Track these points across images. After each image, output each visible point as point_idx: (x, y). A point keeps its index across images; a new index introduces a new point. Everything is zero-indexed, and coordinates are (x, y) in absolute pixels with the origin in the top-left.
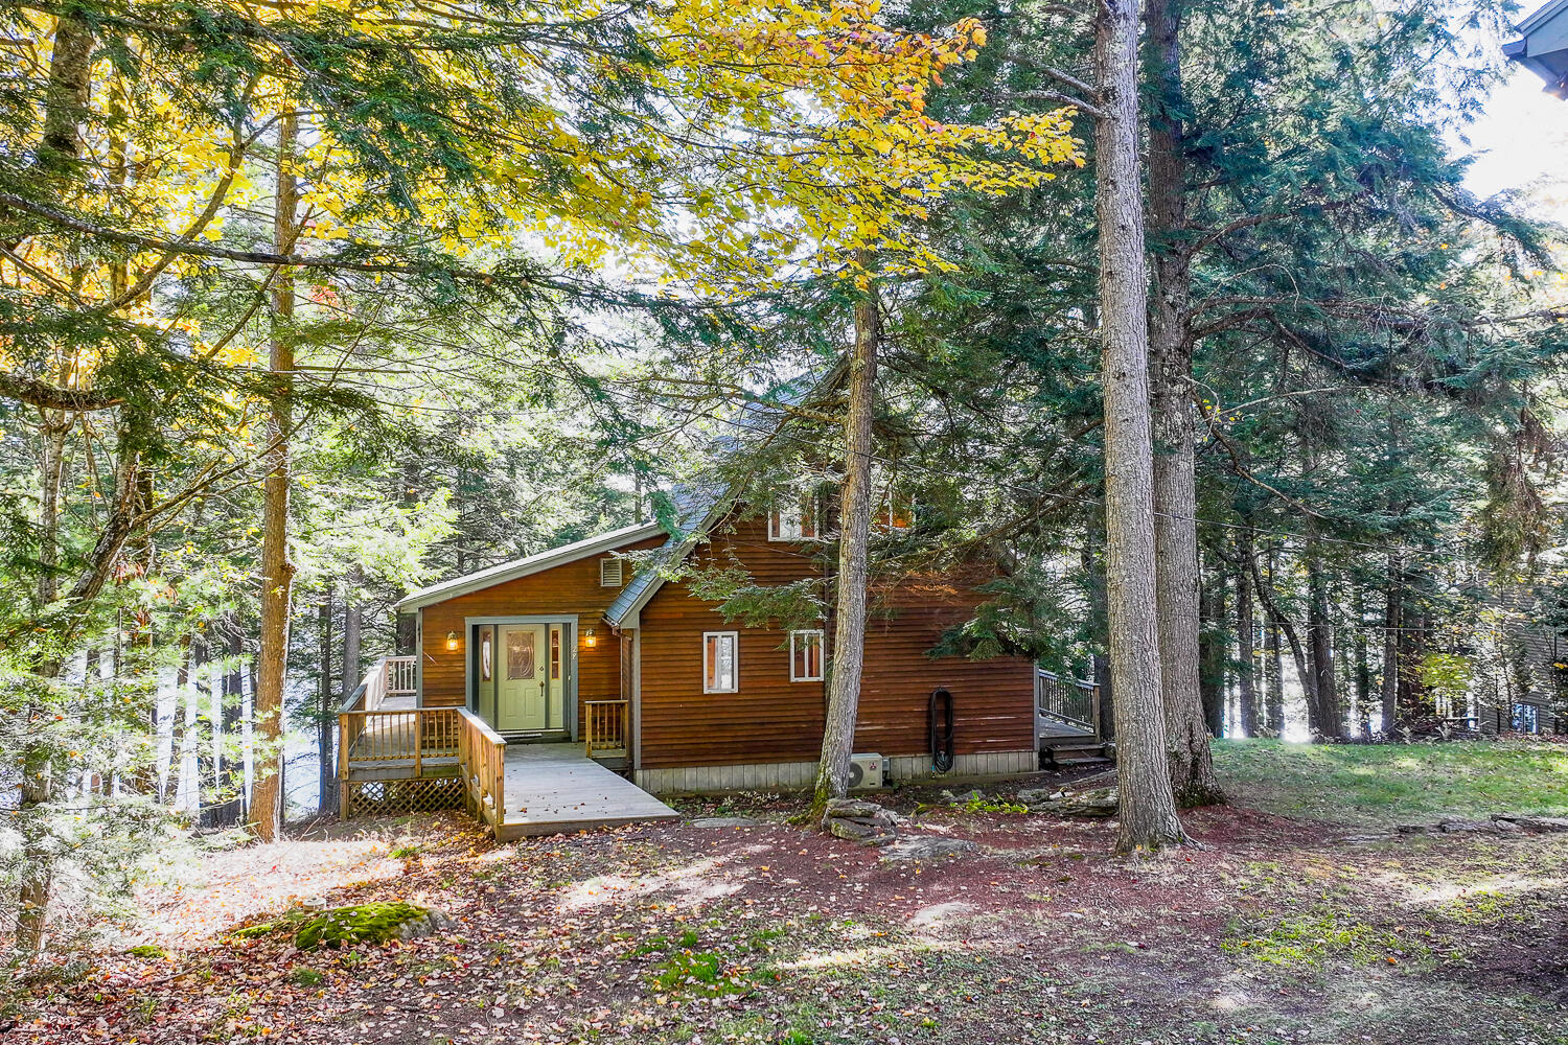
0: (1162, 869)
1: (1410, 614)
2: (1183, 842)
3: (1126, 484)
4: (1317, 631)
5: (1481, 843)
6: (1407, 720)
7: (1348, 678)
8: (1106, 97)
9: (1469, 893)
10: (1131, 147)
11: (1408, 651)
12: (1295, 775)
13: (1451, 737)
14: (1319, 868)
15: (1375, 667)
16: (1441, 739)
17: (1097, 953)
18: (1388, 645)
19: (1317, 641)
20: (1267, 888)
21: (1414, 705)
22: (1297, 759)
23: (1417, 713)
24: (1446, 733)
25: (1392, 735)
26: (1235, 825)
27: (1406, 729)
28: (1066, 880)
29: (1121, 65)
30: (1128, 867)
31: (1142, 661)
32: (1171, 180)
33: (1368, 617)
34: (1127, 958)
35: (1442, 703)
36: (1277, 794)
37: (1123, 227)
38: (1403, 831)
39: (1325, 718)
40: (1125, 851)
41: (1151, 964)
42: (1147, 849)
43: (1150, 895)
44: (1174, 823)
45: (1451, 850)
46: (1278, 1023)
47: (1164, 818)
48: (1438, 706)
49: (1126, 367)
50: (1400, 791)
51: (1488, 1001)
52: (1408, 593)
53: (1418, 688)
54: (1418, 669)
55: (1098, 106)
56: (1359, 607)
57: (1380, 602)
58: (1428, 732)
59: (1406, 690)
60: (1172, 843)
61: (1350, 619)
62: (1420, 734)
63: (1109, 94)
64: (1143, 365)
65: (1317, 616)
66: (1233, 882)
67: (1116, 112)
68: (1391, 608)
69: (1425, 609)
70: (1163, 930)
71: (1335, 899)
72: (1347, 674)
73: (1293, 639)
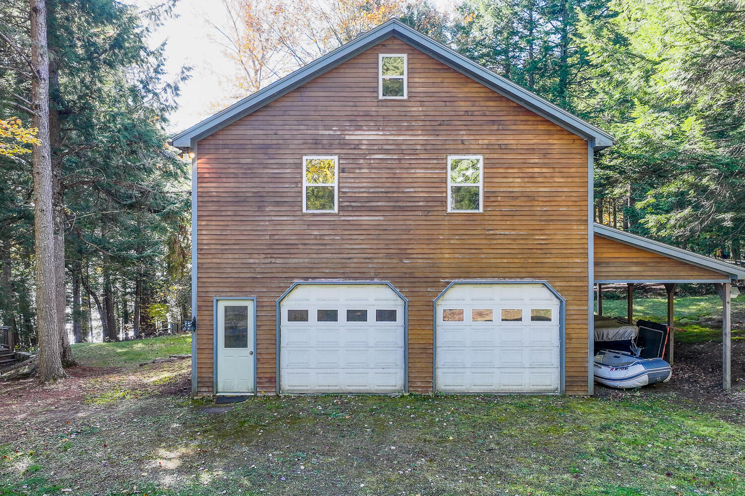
0: (60, 386)
1: (145, 289)
2: (65, 377)
3: (44, 250)
4: (107, 298)
5: (165, 365)
6: (143, 330)
7: (119, 317)
8: (36, 108)
9: (160, 378)
10: (46, 127)
11: (144, 304)
12: (101, 354)
13: (159, 335)
14: (114, 378)
15: (131, 311)
16: (156, 336)
17: (41, 412)
18: (136, 302)
19: (107, 301)
20: (97, 386)
21: (146, 324)
22: (100, 348)
23: (147, 328)
24: (157, 334)
25: (138, 337)
26: (81, 372)
27: (143, 334)
28: (21, 396)
29: (42, 97)
30: (45, 388)
31: (50, 314)
32: (55, 127)
33: (128, 290)
34: (51, 411)
35: (158, 324)
36: (94, 362)
37: (43, 157)
38: (141, 365)
39: (110, 332)
40: (43, 383)
41: (60, 411)
42: (52, 381)
43: (56, 394)
44: (62, 371)
45: (156, 368)
46: (105, 416)
47: (58, 369)
48: (156, 324)
49: (44, 208)
50: (140, 355)
51: (163, 400)
52: (144, 281)
53: (148, 318)
54: (148, 310)
55: (33, 110)
56: (124, 286)
57: (132, 284)
58: (151, 334)
59: (144, 319)
60: (61, 378)
61: (120, 291)
62: (148, 335)
63: (37, 107)
64: (51, 207)
65: (107, 291)
66: (85, 386)
67: (40, 114)
68: (137, 287)
69: (151, 287)
70: (63, 402)
71: (120, 385)
72: (118, 315)
73: (97, 302)
